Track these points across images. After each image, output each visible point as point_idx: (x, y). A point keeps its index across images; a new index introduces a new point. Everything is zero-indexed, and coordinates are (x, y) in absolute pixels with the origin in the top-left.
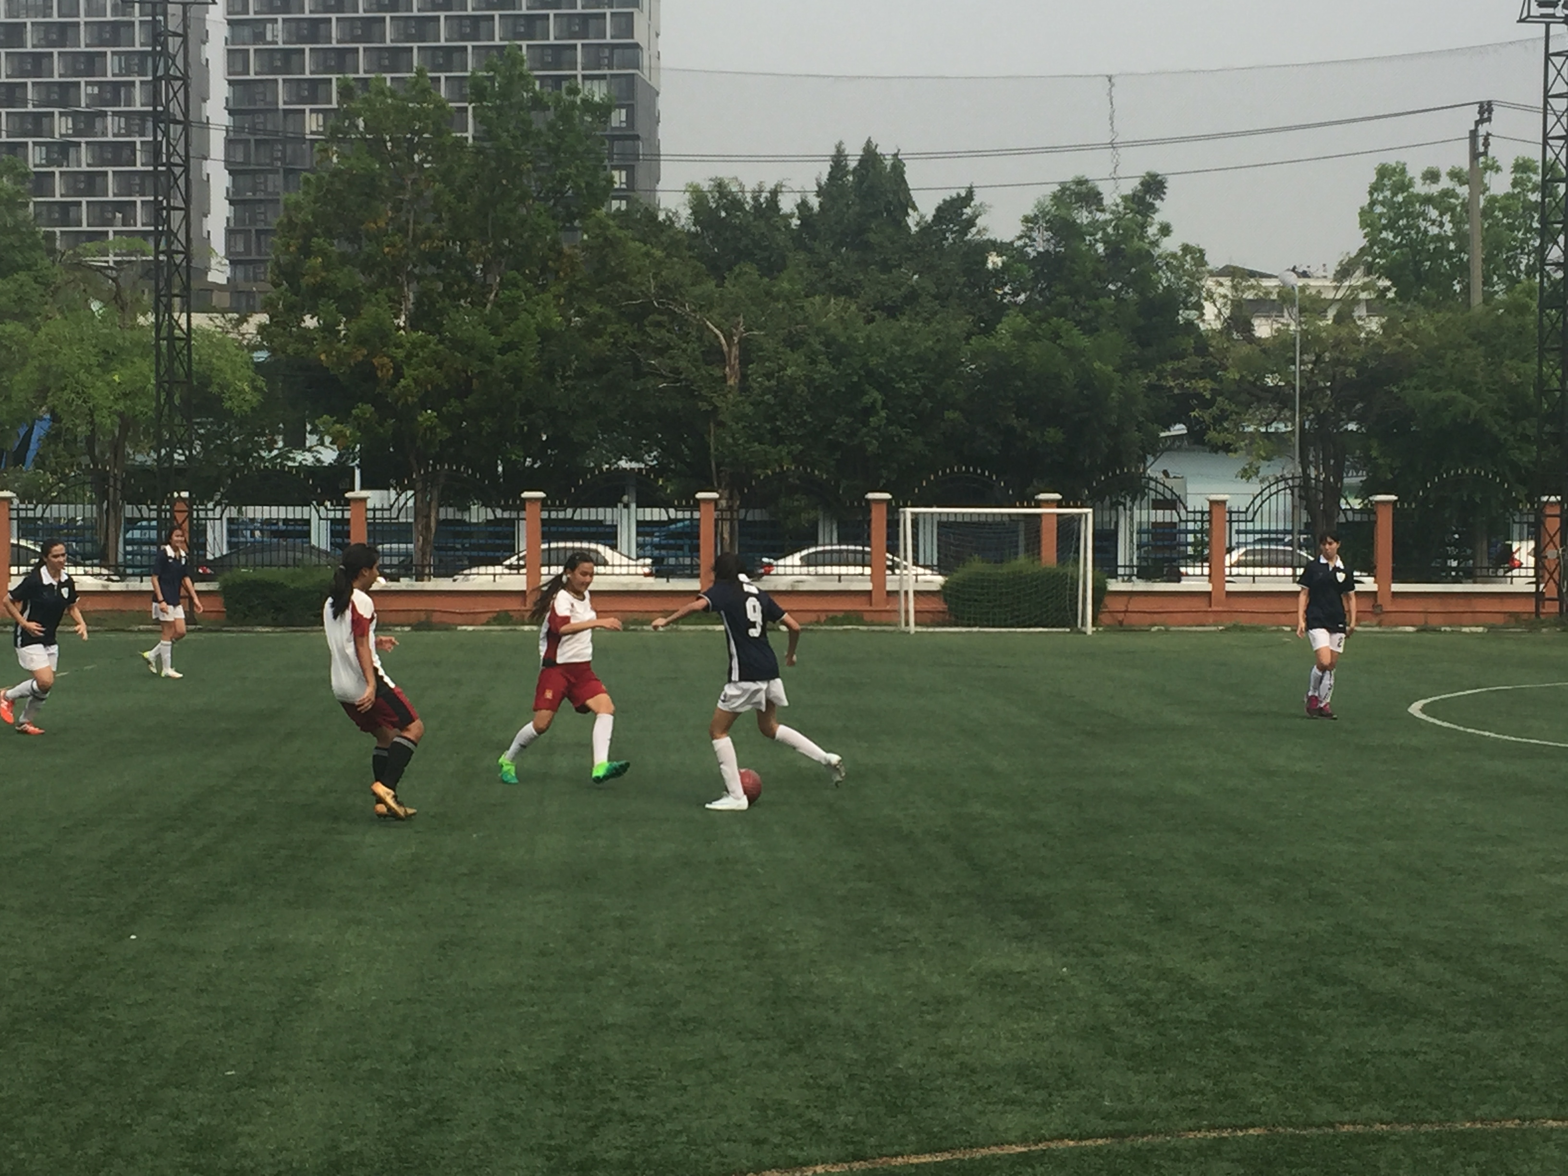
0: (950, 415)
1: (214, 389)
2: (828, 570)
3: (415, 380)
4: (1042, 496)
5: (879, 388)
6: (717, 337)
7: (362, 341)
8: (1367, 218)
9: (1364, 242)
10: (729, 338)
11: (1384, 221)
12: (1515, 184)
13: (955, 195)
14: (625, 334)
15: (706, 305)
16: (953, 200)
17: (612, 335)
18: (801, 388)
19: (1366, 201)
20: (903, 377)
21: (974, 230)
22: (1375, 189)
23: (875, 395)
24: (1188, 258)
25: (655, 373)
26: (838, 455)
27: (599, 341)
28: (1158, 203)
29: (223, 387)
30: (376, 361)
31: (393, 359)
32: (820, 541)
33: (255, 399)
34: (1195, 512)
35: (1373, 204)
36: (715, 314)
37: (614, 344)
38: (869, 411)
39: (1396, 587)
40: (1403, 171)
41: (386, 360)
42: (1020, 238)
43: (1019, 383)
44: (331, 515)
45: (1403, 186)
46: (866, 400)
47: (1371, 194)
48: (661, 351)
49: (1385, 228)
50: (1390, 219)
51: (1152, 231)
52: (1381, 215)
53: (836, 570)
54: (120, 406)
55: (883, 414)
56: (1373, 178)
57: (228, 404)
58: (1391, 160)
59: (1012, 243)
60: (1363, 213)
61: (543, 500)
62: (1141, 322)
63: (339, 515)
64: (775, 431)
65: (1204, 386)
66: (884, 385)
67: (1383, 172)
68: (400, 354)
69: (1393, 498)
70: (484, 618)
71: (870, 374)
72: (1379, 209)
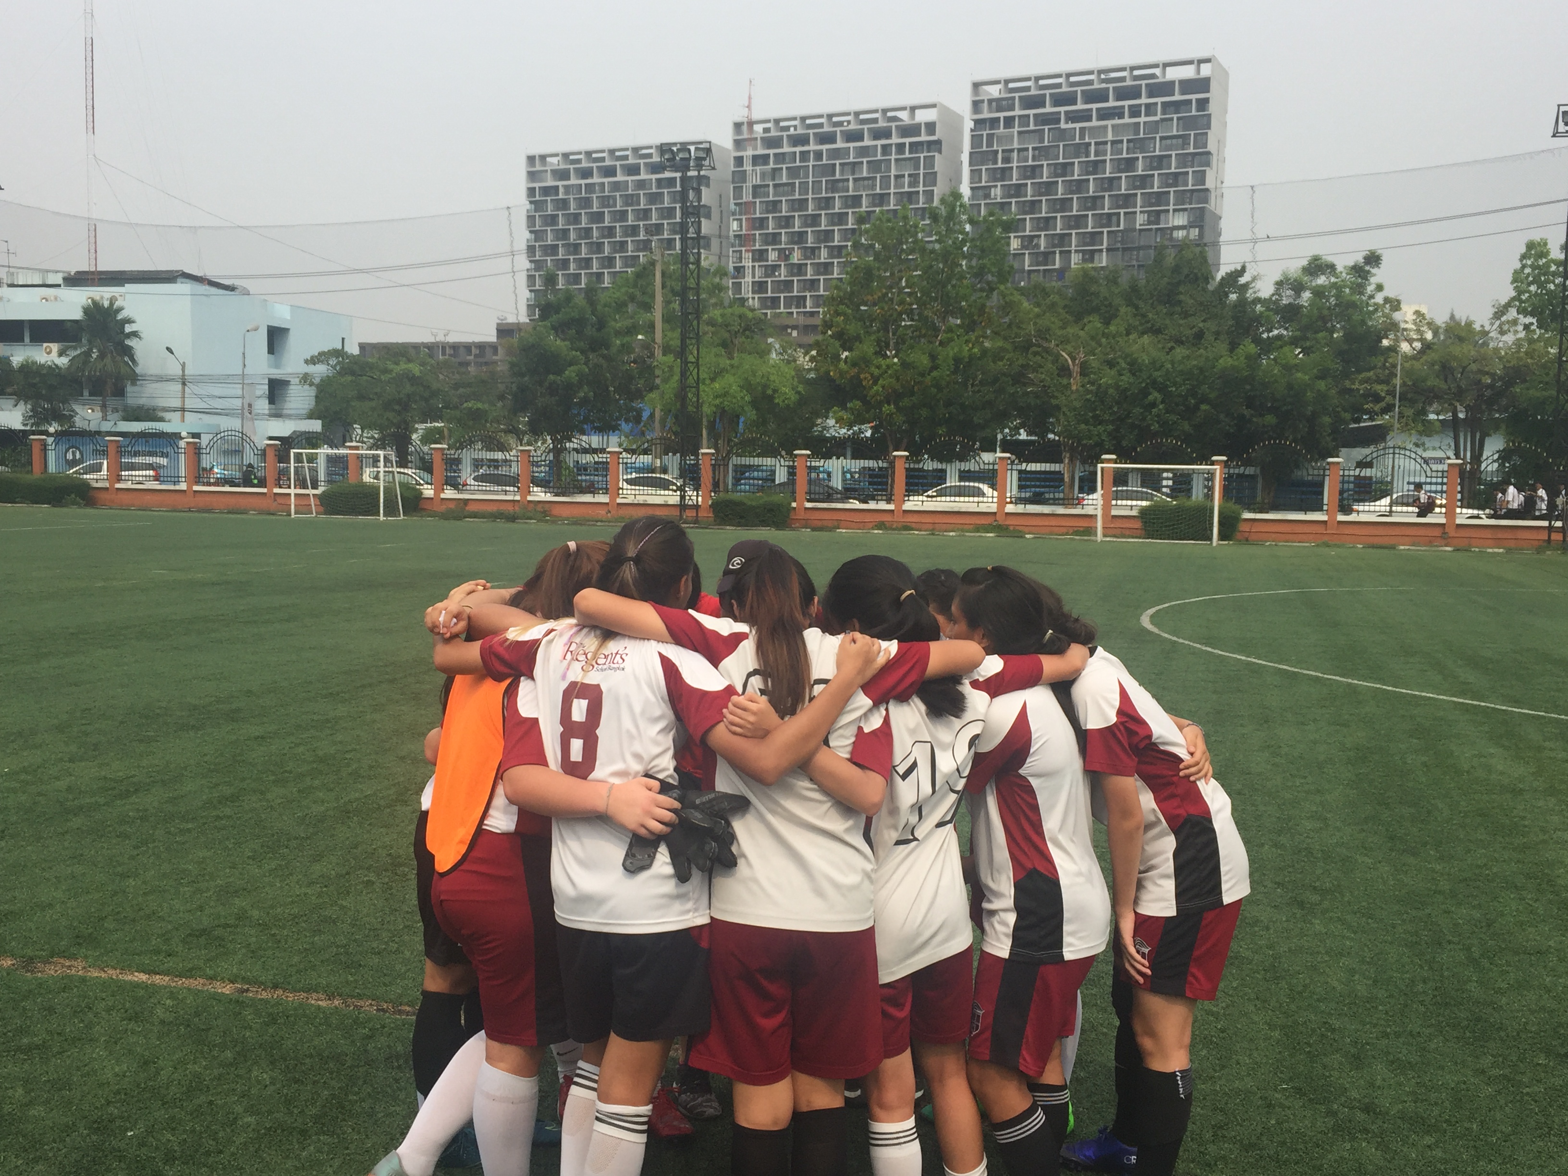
0: (1204, 407)
1: (770, 392)
2: (1124, 502)
3: (883, 387)
4: (1215, 458)
5: (1159, 391)
6: (1066, 360)
7: (854, 365)
8: (1517, 278)
9: (1513, 294)
10: (1073, 359)
11: (1531, 279)
13: (1233, 270)
14: (1018, 359)
15: (1064, 341)
16: (1232, 272)
17: (1008, 360)
18: (1111, 391)
19: (1518, 266)
20: (1175, 384)
21: (1250, 291)
22: (1523, 257)
23: (1155, 395)
24: (1387, 306)
25: (1032, 383)
26: (1136, 432)
27: (1001, 363)
28: (1373, 271)
29: (775, 391)
30: (862, 376)
31: (872, 375)
32: (1130, 484)
33: (794, 397)
35: (1524, 267)
36: (1069, 348)
37: (1010, 365)
38: (1153, 405)
40: (1546, 244)
41: (867, 375)
42: (1273, 295)
43: (1248, 387)
44: (787, 463)
45: (1544, 254)
46: (1150, 398)
47: (1521, 260)
48: (1035, 370)
49: (1532, 283)
50: (1534, 277)
51: (1370, 289)
52: (1529, 274)
53: (1129, 503)
54: (717, 402)
55: (1161, 407)
56: (1523, 250)
57: (776, 401)
58: (1536, 236)
59: (1271, 299)
60: (1515, 273)
61: (907, 457)
62: (1346, 347)
63: (791, 463)
64: (1095, 417)
66: (1162, 389)
67: (1530, 246)
68: (876, 372)
70: (871, 525)
71: (1154, 383)
72: (1527, 270)
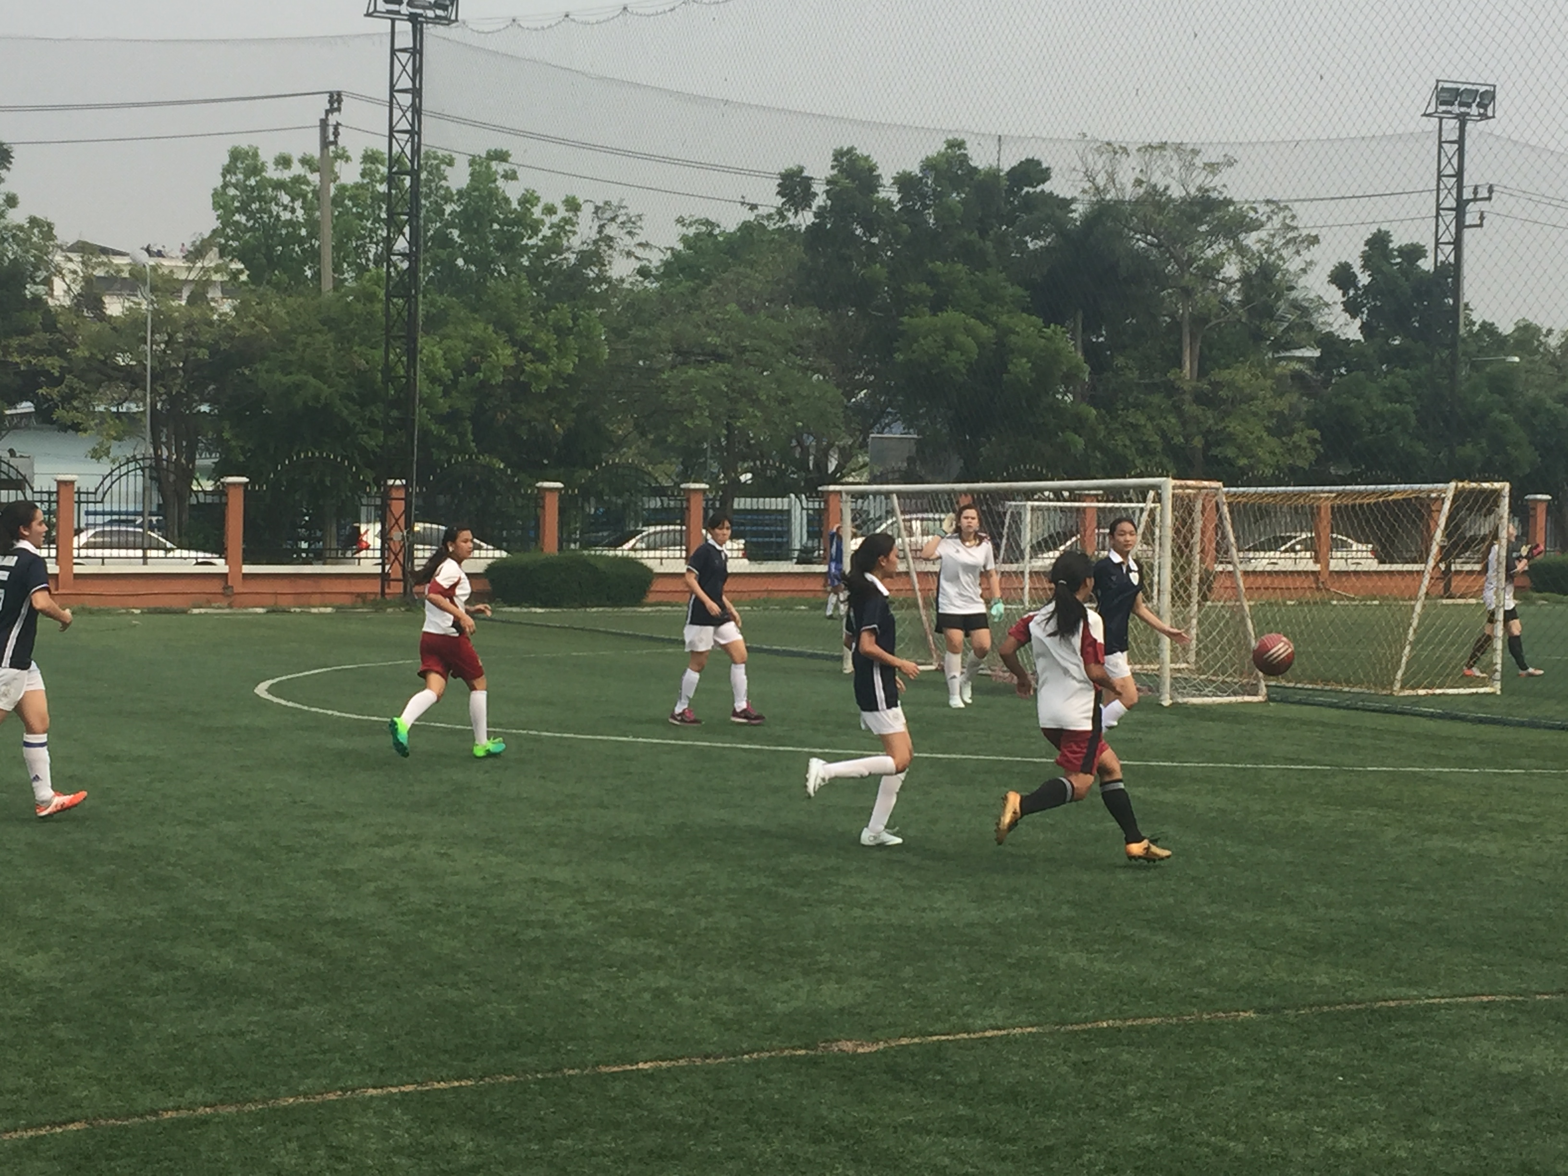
8: (220, 200)
9: (217, 224)
11: (237, 204)
12: (363, 175)
19: (219, 182)
22: (228, 171)
24: (36, 231)
34: (41, 492)
35: (225, 186)
39: (247, 569)
40: (256, 155)
45: (256, 170)
47: (224, 176)
49: (238, 210)
50: (242, 202)
52: (234, 198)
56: (226, 160)
58: (243, 143)
60: (215, 194)
65: (52, 363)
67: (236, 155)
69: (245, 480)
72: (232, 192)
